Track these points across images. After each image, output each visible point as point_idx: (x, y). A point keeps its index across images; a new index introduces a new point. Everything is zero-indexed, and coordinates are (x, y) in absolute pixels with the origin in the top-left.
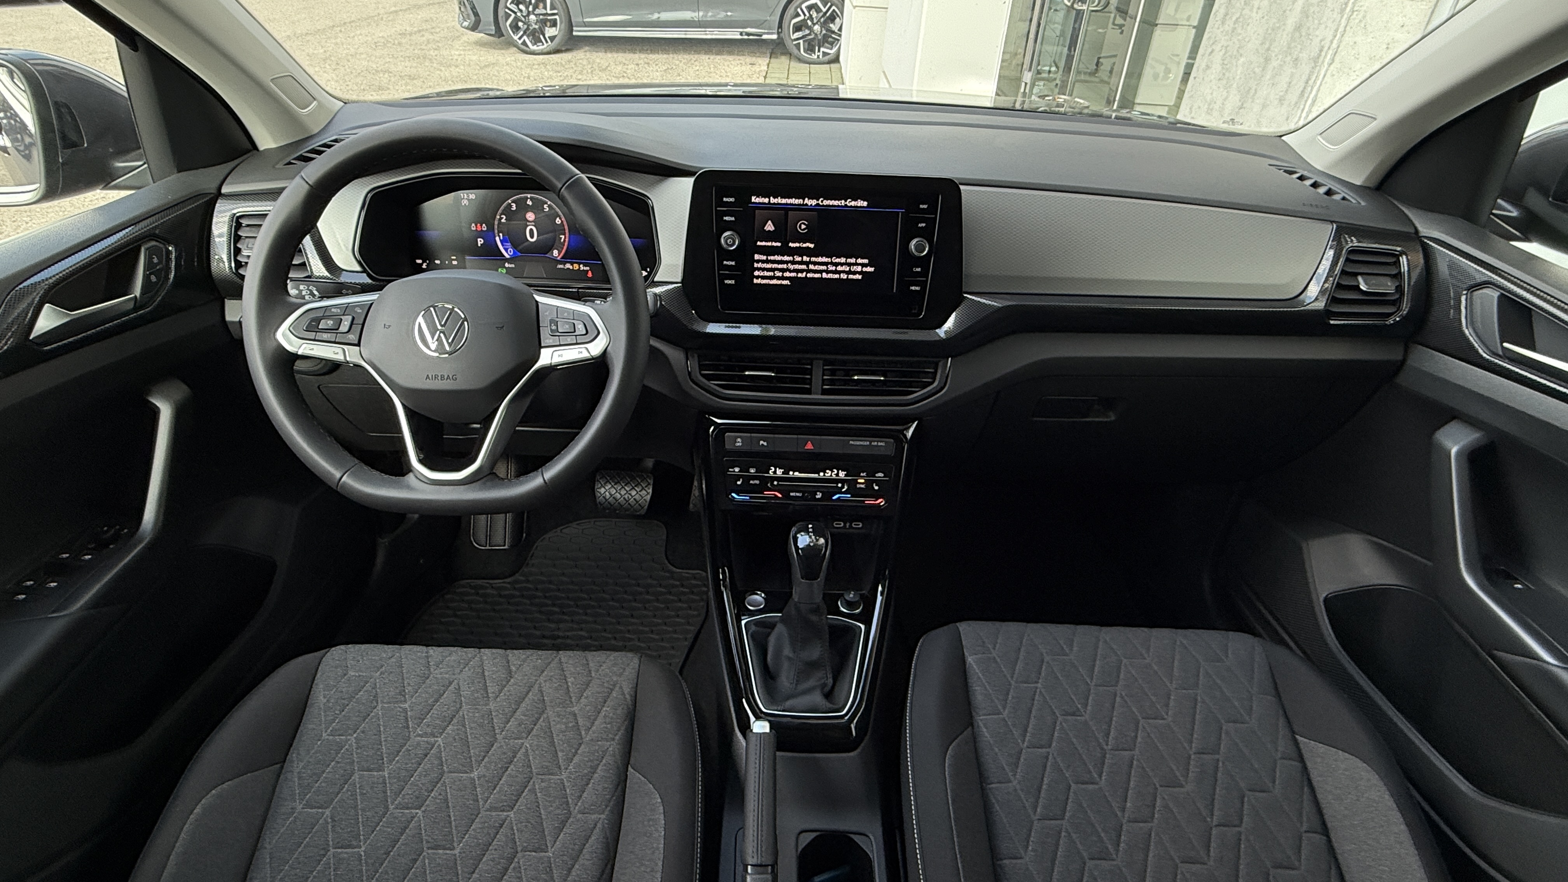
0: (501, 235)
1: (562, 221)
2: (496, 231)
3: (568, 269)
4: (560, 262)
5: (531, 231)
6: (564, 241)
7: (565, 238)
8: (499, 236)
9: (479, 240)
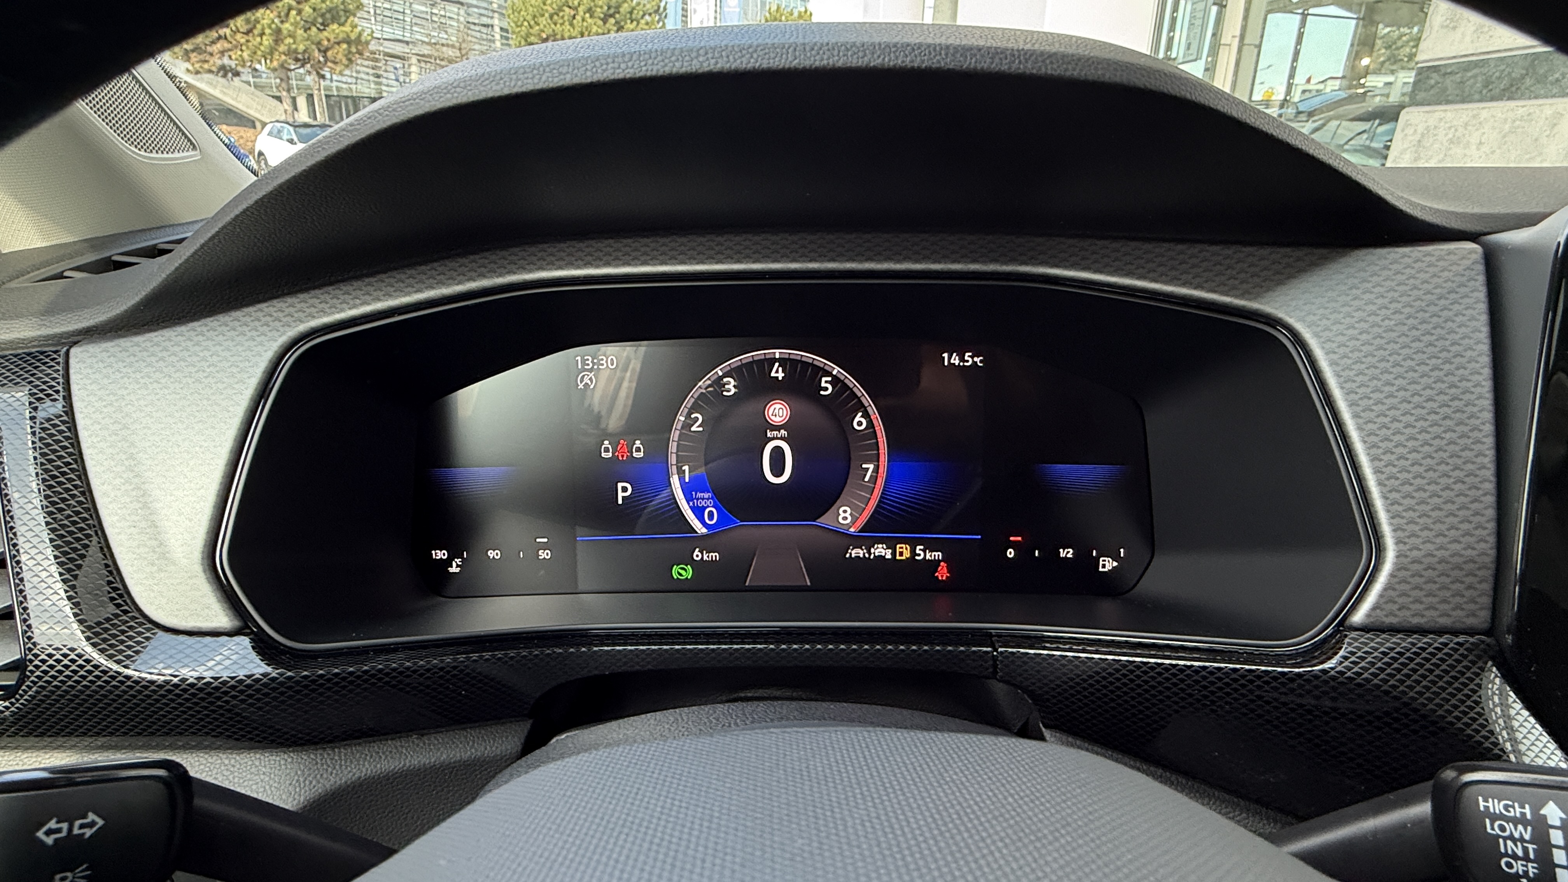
0: (686, 468)
1: (870, 424)
2: (673, 459)
3: (882, 558)
4: (857, 541)
5: (778, 454)
6: (874, 479)
7: (876, 470)
8: (681, 472)
9: (620, 485)
